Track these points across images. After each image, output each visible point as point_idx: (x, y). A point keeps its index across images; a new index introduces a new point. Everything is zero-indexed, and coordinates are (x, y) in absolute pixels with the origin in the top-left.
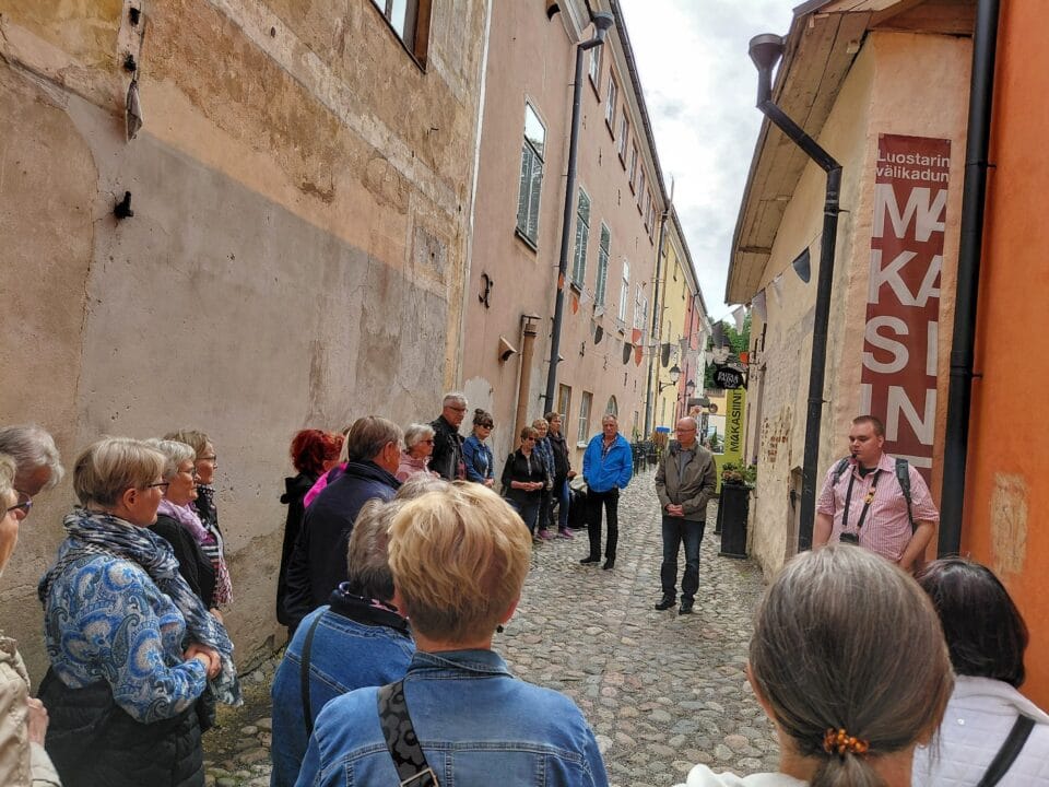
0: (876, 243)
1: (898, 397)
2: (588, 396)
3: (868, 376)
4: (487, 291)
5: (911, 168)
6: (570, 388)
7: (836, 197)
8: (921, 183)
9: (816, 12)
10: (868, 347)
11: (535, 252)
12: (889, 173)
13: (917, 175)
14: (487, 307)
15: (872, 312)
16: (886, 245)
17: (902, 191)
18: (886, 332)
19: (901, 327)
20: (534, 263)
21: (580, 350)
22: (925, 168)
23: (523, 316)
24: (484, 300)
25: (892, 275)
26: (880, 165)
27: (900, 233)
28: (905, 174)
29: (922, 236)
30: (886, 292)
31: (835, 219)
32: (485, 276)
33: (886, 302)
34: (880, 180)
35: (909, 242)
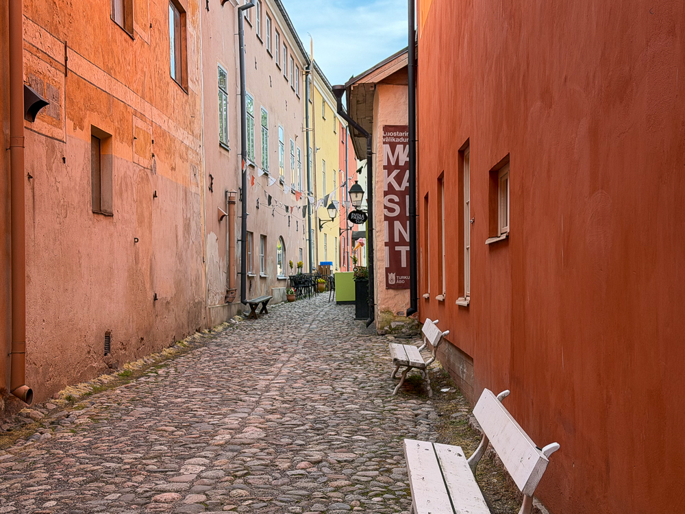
0: (385, 168)
1: (397, 225)
2: (264, 238)
3: (386, 218)
4: (212, 184)
5: (396, 137)
6: (252, 233)
7: (371, 149)
8: (399, 143)
9: (354, 84)
10: (385, 207)
11: (228, 151)
12: (387, 140)
13: (398, 140)
14: (212, 191)
15: (386, 194)
16: (389, 168)
17: (393, 147)
18: (391, 201)
19: (396, 199)
20: (228, 157)
21: (256, 205)
22: (401, 137)
23: (226, 192)
24: (211, 189)
25: (391, 179)
26: (384, 137)
27: (393, 164)
28: (394, 140)
29: (402, 163)
30: (390, 185)
31: (371, 158)
32: (211, 176)
33: (391, 190)
34: (384, 143)
35: (397, 166)
